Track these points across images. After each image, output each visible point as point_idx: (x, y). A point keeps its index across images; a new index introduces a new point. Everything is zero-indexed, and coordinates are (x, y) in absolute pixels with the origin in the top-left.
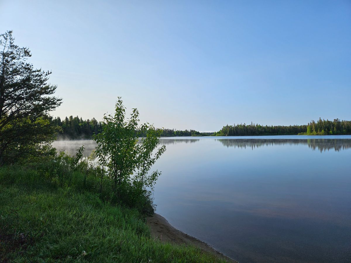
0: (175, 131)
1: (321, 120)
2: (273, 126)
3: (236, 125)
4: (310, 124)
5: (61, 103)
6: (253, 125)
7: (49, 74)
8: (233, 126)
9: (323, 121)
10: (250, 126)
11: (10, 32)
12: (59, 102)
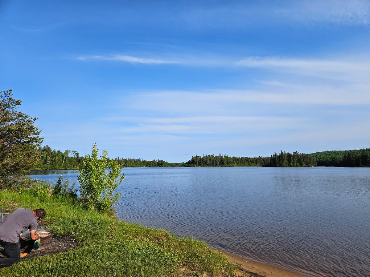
0: (141, 161)
1: (282, 153)
2: (240, 157)
3: (205, 156)
4: (273, 156)
5: (42, 141)
6: (221, 156)
7: (36, 119)
8: (202, 156)
9: (284, 153)
10: (218, 156)
11: (11, 91)
12: (42, 140)
